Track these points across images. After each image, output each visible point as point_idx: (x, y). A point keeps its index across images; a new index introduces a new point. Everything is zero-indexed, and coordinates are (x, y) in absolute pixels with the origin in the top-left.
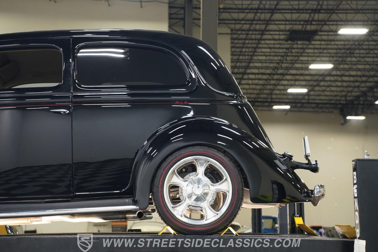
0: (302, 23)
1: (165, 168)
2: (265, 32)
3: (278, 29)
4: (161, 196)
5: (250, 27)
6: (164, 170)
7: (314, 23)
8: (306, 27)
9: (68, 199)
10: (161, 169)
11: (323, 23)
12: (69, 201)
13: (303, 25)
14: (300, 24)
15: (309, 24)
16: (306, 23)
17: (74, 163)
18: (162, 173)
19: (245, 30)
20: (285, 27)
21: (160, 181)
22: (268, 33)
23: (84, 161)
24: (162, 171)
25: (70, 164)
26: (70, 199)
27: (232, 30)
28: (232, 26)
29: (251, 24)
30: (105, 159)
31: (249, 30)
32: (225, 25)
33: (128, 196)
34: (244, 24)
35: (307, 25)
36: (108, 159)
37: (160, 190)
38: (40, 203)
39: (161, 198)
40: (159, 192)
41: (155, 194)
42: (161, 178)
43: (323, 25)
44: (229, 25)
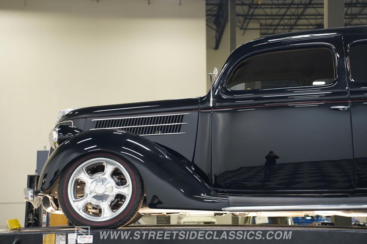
2: (294, 27)
3: (310, 24)
5: (280, 22)
19: (273, 26)
22: (296, 27)
27: (261, 25)
28: (263, 21)
29: (281, 19)
31: (278, 25)
32: (256, 21)
34: (274, 19)
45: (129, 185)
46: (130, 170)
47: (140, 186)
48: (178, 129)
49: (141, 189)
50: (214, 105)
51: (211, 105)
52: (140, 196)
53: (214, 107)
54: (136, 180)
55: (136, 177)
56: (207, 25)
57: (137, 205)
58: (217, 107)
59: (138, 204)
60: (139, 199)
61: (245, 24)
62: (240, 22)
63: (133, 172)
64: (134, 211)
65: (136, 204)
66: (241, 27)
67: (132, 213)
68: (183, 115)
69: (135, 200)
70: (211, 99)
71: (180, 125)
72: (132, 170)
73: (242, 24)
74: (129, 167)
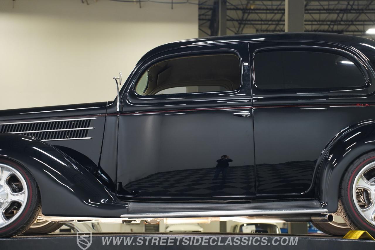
0: (329, 23)
1: (352, 171)
4: (351, 200)
6: (352, 173)
7: (342, 23)
8: (333, 27)
9: (249, 200)
10: (349, 172)
11: (350, 23)
12: (249, 202)
13: (329, 25)
14: (327, 24)
15: (336, 23)
16: (332, 23)
17: (257, 165)
18: (350, 176)
20: (312, 27)
21: (348, 184)
23: (266, 163)
24: (350, 174)
25: (253, 166)
26: (251, 200)
27: (257, 31)
28: (259, 27)
29: (277, 25)
30: (287, 162)
32: (252, 26)
33: (309, 198)
34: (270, 25)
35: (334, 25)
36: (290, 161)
37: (349, 193)
38: (223, 203)
39: (350, 201)
40: (348, 196)
41: (343, 197)
42: (349, 181)
43: (349, 25)
44: (255, 26)
45: (24, 192)
46: (27, 177)
47: (37, 193)
48: (85, 133)
49: (37, 196)
50: (121, 110)
51: (118, 110)
52: (36, 203)
53: (121, 112)
54: (32, 186)
55: (32, 183)
56: (199, 29)
57: (32, 213)
58: (124, 112)
59: (33, 211)
60: (34, 207)
61: (241, 29)
62: (235, 27)
63: (30, 179)
64: (28, 219)
65: (31, 211)
66: (236, 32)
67: (27, 220)
68: (90, 120)
69: (30, 208)
70: (118, 103)
71: (87, 130)
72: (28, 176)
73: (237, 29)
74: (26, 173)
